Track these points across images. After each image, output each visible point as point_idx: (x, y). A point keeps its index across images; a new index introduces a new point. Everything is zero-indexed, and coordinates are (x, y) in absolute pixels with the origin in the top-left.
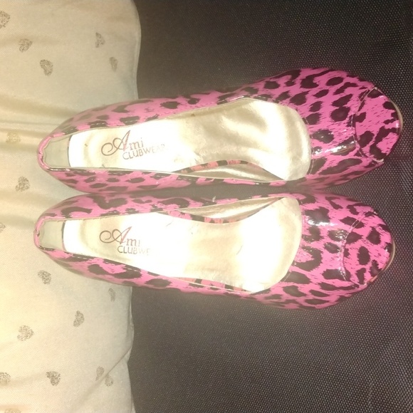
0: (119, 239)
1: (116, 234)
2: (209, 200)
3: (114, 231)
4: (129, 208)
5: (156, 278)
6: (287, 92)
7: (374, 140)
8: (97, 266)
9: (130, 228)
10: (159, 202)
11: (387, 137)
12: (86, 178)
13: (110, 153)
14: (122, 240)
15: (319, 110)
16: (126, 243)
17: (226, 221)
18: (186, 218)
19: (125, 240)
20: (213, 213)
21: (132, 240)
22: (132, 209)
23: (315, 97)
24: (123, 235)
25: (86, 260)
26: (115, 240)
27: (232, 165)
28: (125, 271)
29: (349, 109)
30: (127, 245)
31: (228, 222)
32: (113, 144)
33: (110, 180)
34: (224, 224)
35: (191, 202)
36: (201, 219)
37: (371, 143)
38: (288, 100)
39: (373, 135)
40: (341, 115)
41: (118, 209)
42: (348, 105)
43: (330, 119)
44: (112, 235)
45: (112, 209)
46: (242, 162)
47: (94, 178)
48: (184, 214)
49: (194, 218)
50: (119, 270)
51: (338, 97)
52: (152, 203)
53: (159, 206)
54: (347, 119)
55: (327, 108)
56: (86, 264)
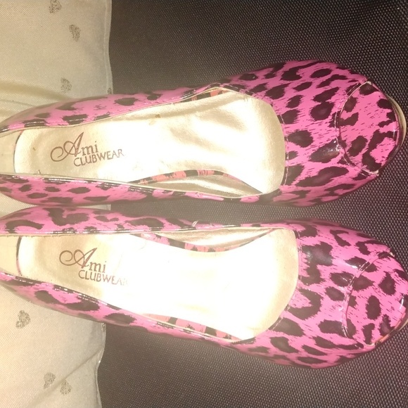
0: (81, 262)
1: (78, 256)
2: (189, 223)
3: (76, 251)
4: (89, 226)
5: (117, 312)
6: (265, 84)
7: (367, 147)
8: (45, 292)
9: (94, 250)
10: (126, 222)
11: (382, 143)
12: (20, 186)
13: (60, 159)
14: (85, 263)
15: (297, 106)
16: (89, 267)
17: (211, 250)
18: (162, 242)
19: (88, 263)
20: (198, 238)
21: (96, 265)
22: (92, 228)
23: (294, 90)
24: (86, 257)
25: (32, 285)
26: (77, 262)
27: (205, 176)
28: (80, 301)
29: (332, 105)
30: (90, 269)
31: (215, 251)
32: (64, 149)
33: (48, 189)
34: (210, 253)
35: (166, 223)
36: (181, 245)
37: (364, 151)
38: (264, 92)
39: (366, 141)
40: (323, 112)
41: (75, 226)
42: (332, 100)
43: (309, 117)
44: (74, 256)
45: (68, 226)
46: (216, 173)
47: (30, 186)
48: (160, 237)
49: (172, 242)
50: (72, 299)
51: (321, 90)
52: (118, 222)
53: (126, 226)
54: (330, 117)
55: (307, 104)
56: (32, 290)
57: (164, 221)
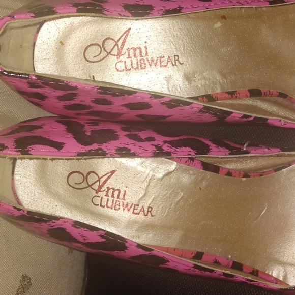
0: (96, 186)
1: (92, 179)
3: (89, 173)
4: (122, 146)
9: (113, 172)
12: (60, 93)
13: (96, 59)
14: (100, 187)
16: (105, 193)
17: (246, 175)
18: (194, 166)
19: (104, 188)
20: (231, 162)
21: (114, 190)
24: (102, 180)
25: (46, 222)
26: (90, 186)
30: (107, 195)
31: (249, 176)
32: (102, 47)
34: (244, 179)
35: (213, 146)
36: (215, 169)
41: (104, 147)
44: (86, 178)
45: (95, 146)
49: (206, 167)
50: (94, 238)
52: (155, 143)
53: (166, 148)
56: (45, 227)
57: (209, 143)
